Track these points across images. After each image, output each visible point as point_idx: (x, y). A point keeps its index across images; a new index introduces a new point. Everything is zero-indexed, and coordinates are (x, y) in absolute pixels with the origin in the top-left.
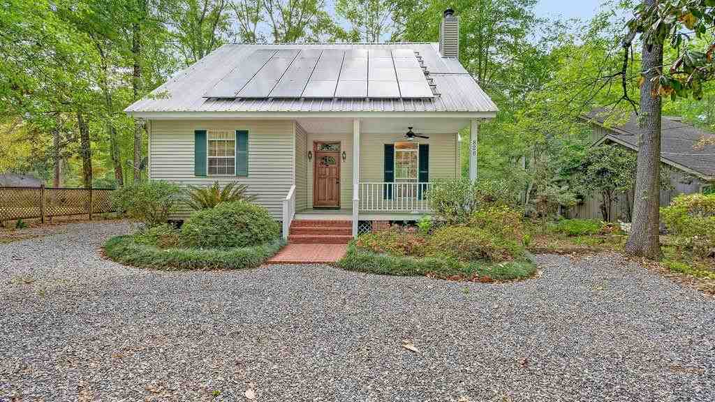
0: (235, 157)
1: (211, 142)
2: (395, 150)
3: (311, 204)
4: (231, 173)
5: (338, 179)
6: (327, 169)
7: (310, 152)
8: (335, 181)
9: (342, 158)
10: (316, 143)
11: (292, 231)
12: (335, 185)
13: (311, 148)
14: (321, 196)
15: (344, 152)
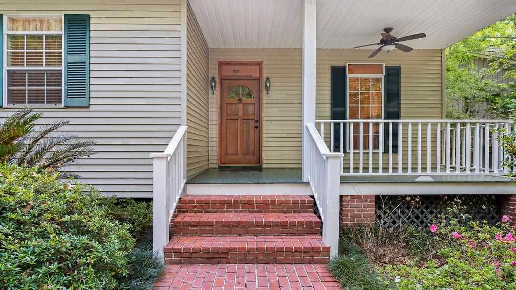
0: (62, 68)
1: (12, 38)
2: (349, 76)
3: (216, 161)
4: (56, 102)
5: (258, 121)
6: (241, 105)
7: (213, 78)
8: (253, 124)
9: (264, 88)
10: (221, 64)
11: (175, 230)
12: (252, 132)
13: (214, 72)
14: (231, 150)
15: (268, 79)
